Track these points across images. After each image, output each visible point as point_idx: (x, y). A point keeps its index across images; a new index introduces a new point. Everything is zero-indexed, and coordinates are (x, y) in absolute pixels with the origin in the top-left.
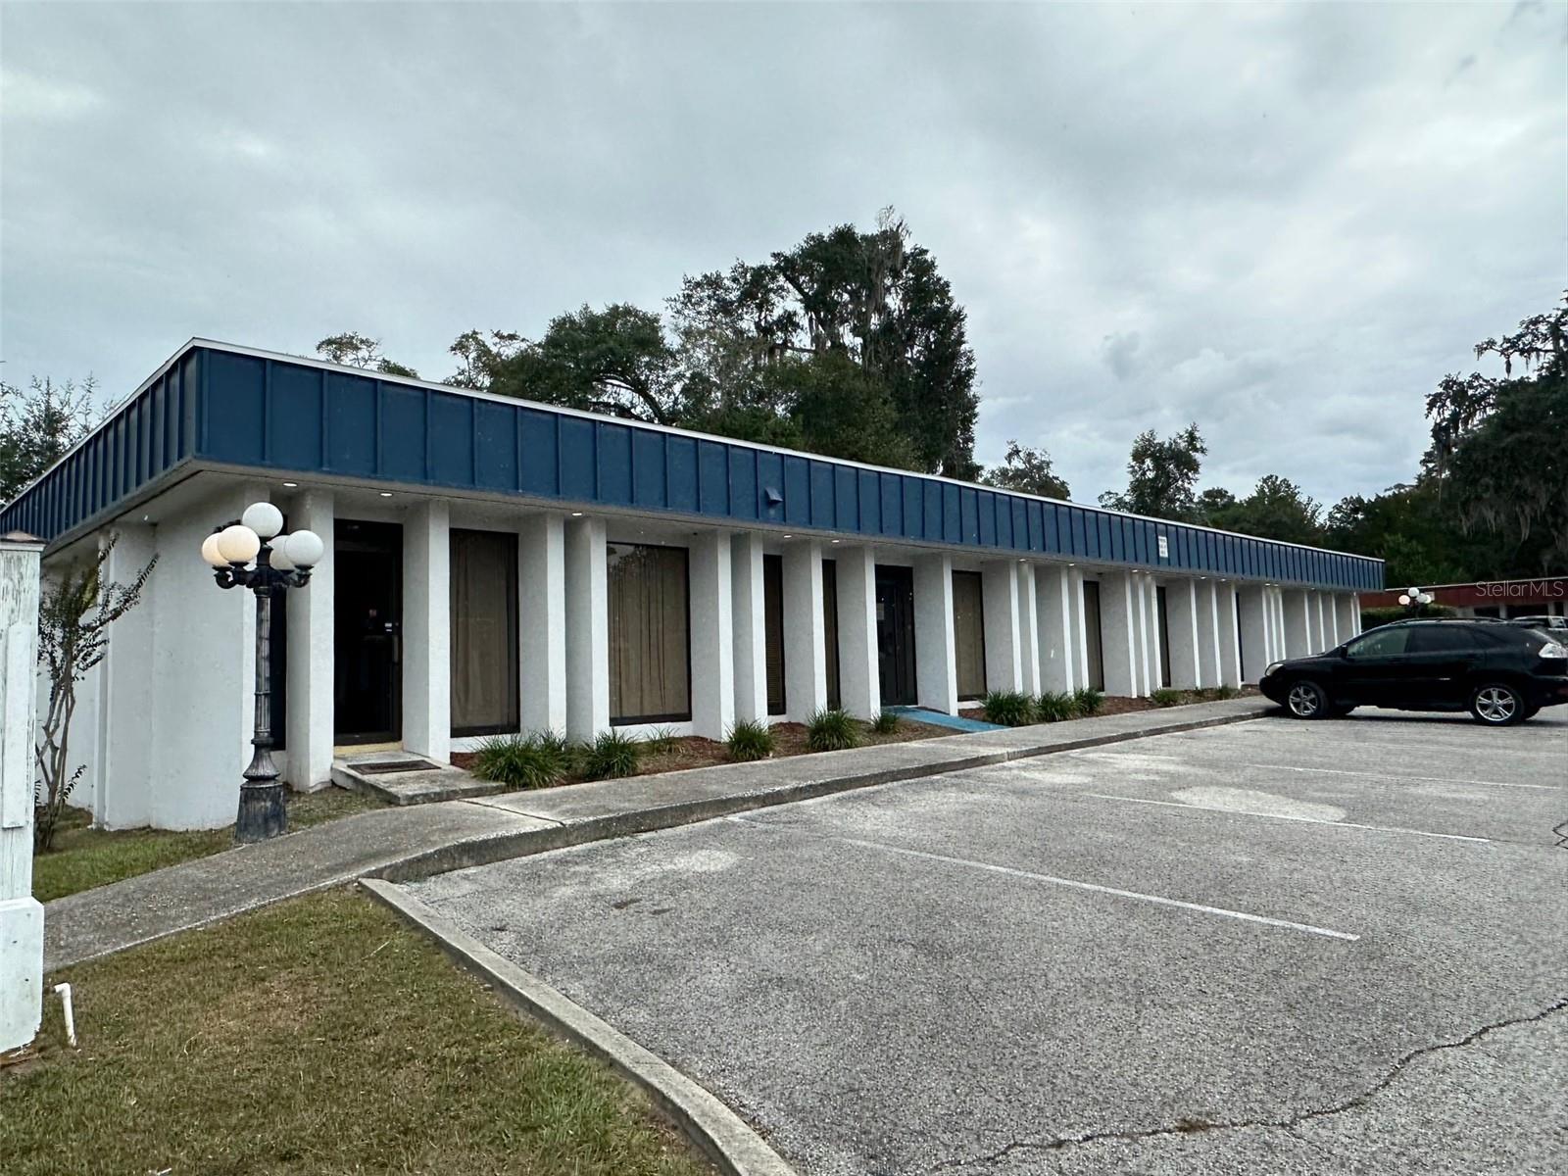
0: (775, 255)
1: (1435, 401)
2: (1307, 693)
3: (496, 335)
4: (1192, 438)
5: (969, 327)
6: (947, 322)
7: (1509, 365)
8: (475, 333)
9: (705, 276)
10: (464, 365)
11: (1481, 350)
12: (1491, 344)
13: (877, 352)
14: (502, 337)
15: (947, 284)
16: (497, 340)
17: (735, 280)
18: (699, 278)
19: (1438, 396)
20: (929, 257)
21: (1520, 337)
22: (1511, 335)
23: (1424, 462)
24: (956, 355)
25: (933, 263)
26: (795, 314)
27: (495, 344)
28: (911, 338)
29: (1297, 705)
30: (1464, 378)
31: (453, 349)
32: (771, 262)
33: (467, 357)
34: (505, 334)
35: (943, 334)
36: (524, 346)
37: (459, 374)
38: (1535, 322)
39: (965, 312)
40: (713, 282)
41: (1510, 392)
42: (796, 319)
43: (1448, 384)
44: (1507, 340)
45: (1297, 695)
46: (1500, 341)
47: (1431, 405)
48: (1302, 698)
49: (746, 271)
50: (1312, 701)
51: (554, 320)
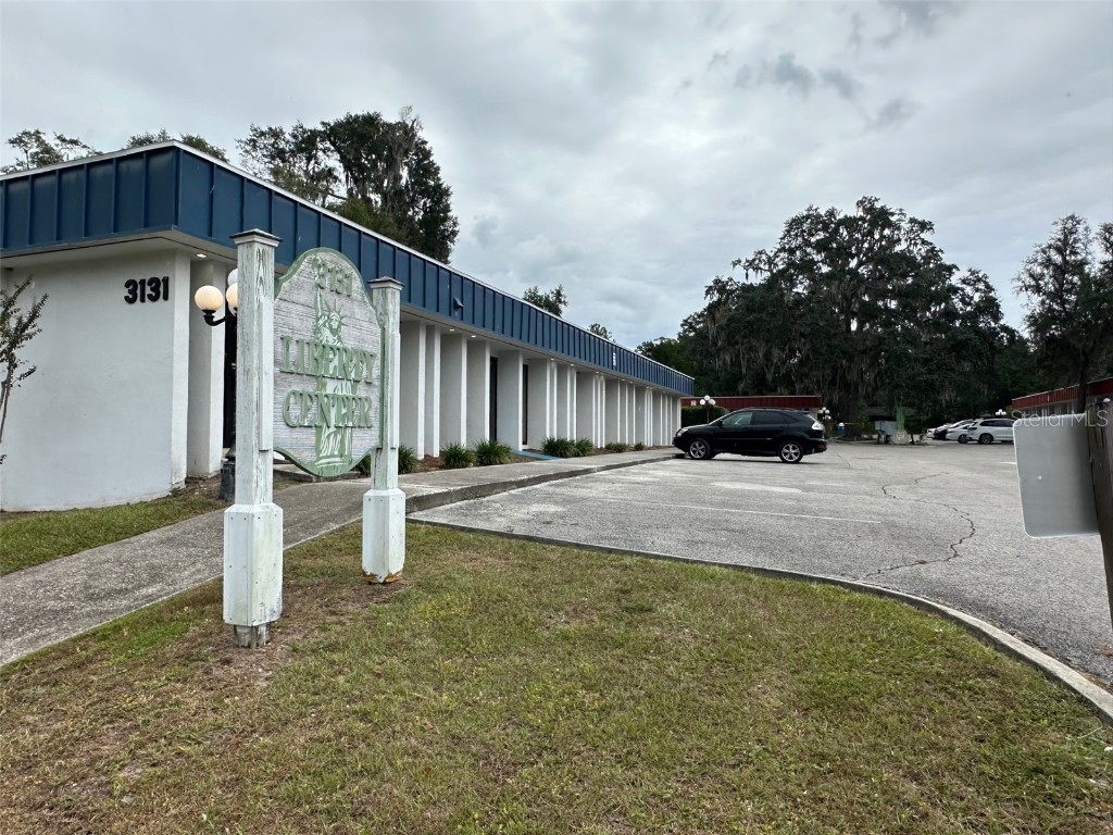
0: (323, 123)
1: (709, 291)
2: (700, 445)
3: (59, 138)
4: (558, 294)
5: (452, 201)
6: (439, 194)
7: (747, 275)
8: (38, 132)
9: (270, 129)
10: (23, 158)
11: (734, 264)
12: (739, 261)
13: (393, 208)
14: (64, 140)
15: (438, 169)
16: (58, 142)
17: (294, 136)
18: (265, 129)
19: (710, 288)
20: (427, 147)
21: (754, 260)
22: (750, 259)
23: (682, 325)
24: (446, 218)
25: (430, 151)
26: (334, 169)
27: (57, 145)
28: (413, 202)
29: (694, 452)
30: (725, 279)
31: (12, 142)
32: (321, 128)
33: (26, 152)
34: (68, 139)
35: (437, 203)
36: (84, 153)
37: (18, 165)
38: (760, 253)
39: (451, 190)
40: (276, 134)
41: (747, 289)
42: (335, 174)
43: (717, 281)
44: (747, 261)
45: (695, 446)
46: (743, 261)
47: (707, 293)
48: (698, 447)
49: (305, 132)
50: (703, 450)
51: (134, 138)
